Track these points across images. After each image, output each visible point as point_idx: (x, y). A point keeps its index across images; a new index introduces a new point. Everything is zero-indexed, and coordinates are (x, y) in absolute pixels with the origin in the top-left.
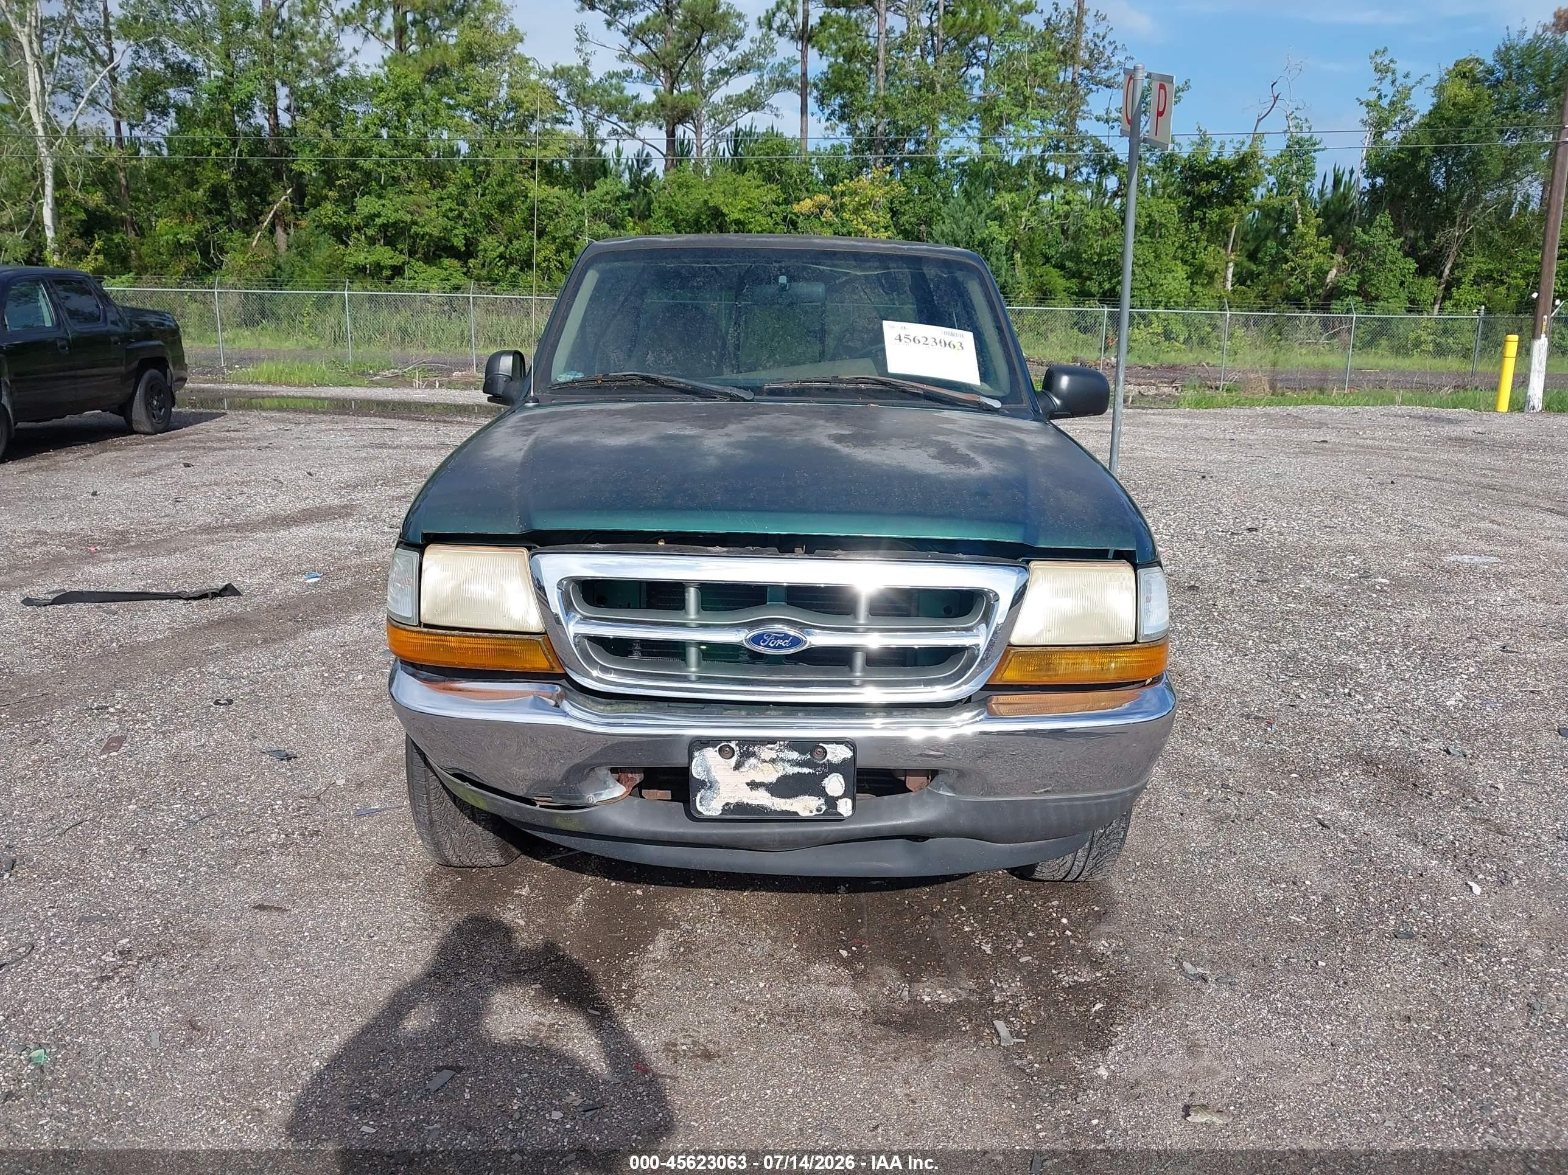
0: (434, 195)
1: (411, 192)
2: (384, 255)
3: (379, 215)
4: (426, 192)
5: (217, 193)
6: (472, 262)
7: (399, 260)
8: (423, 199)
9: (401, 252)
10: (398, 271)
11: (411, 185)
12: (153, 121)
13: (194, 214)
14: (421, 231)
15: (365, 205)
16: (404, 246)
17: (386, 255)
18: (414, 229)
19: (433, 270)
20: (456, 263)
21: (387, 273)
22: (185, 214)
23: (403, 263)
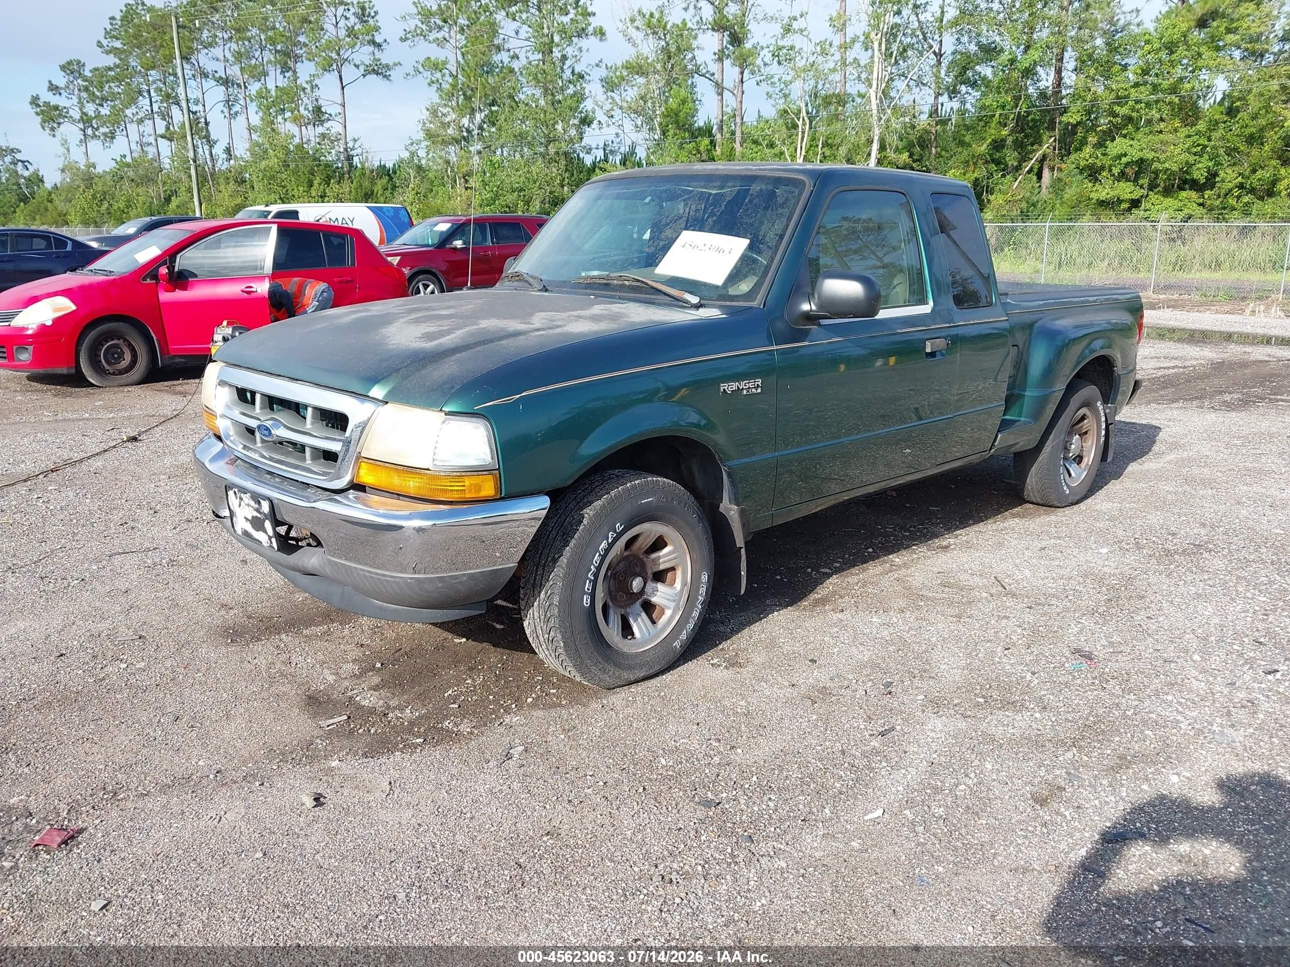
0: (1182, 133)
1: (1161, 132)
2: (1126, 190)
3: (1125, 155)
4: (1176, 130)
5: (998, 145)
6: (1207, 193)
7: (1138, 193)
8: (1170, 137)
9: (1141, 187)
10: (1135, 203)
11: (1162, 125)
12: (967, 93)
13: (975, 164)
14: (1160, 167)
15: (1117, 146)
16: (1145, 181)
17: (1128, 190)
18: (1156, 165)
19: (1169, 201)
20: (1193, 195)
21: (1125, 206)
22: (968, 166)
23: (1142, 197)
